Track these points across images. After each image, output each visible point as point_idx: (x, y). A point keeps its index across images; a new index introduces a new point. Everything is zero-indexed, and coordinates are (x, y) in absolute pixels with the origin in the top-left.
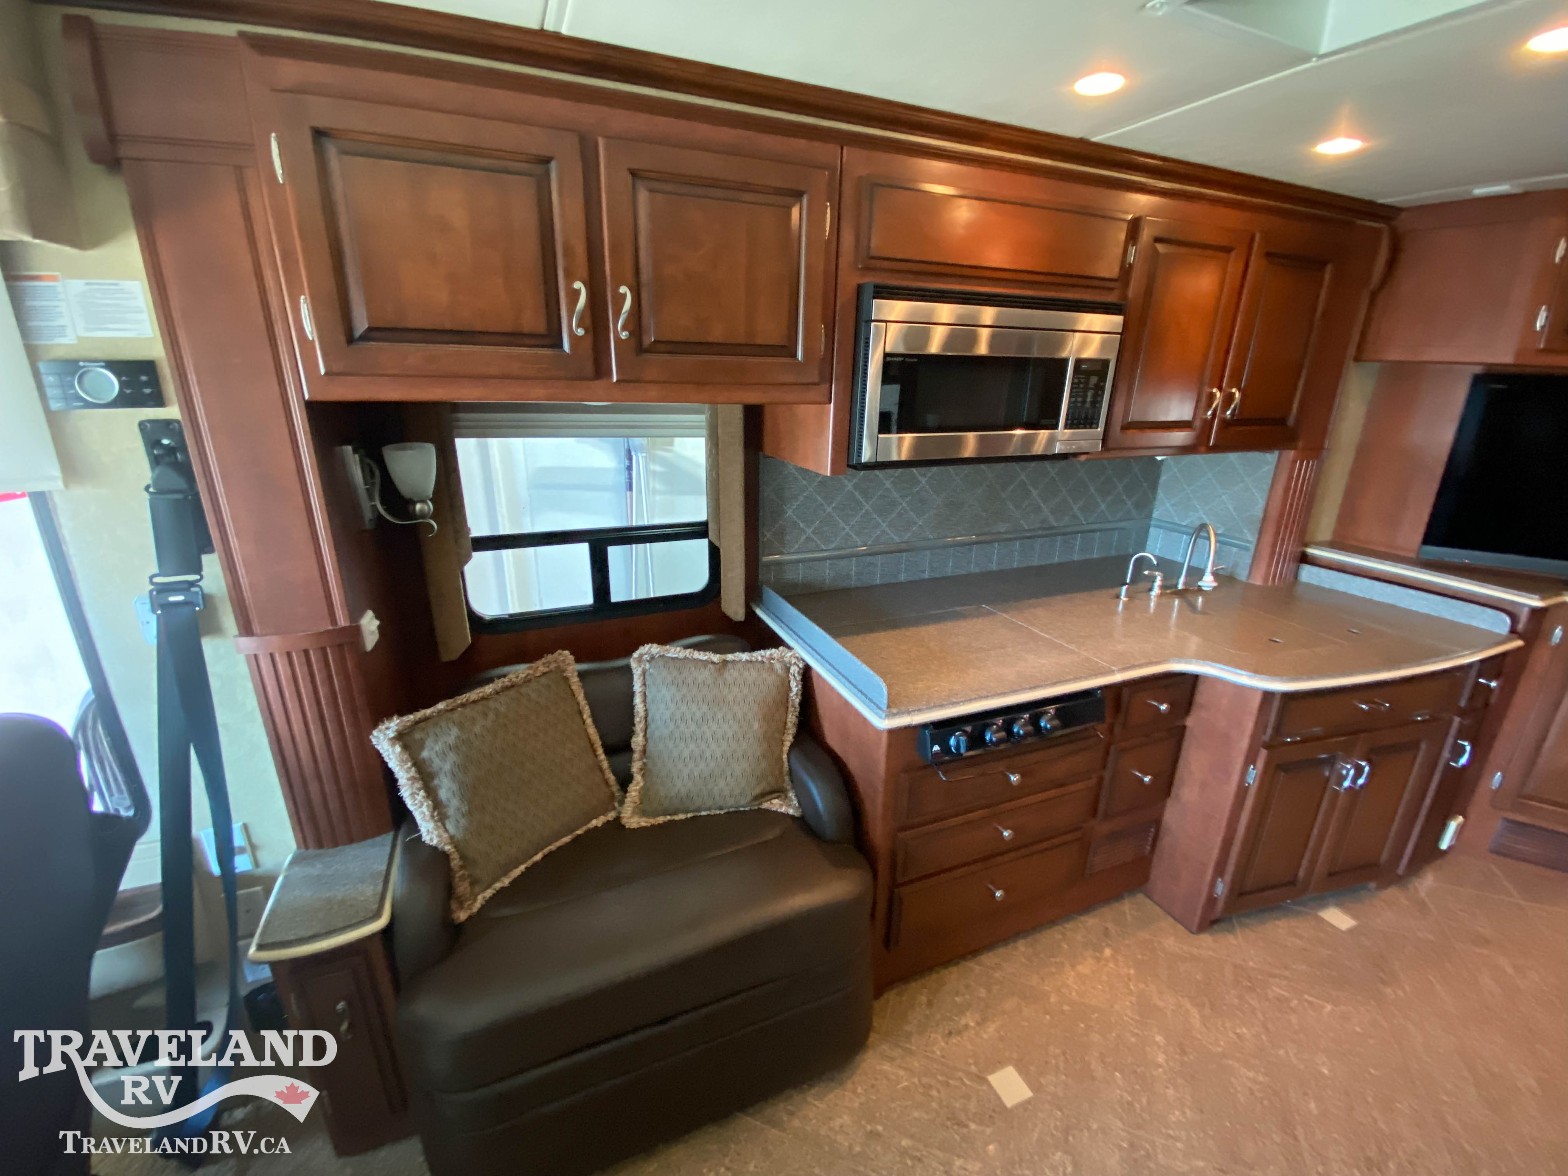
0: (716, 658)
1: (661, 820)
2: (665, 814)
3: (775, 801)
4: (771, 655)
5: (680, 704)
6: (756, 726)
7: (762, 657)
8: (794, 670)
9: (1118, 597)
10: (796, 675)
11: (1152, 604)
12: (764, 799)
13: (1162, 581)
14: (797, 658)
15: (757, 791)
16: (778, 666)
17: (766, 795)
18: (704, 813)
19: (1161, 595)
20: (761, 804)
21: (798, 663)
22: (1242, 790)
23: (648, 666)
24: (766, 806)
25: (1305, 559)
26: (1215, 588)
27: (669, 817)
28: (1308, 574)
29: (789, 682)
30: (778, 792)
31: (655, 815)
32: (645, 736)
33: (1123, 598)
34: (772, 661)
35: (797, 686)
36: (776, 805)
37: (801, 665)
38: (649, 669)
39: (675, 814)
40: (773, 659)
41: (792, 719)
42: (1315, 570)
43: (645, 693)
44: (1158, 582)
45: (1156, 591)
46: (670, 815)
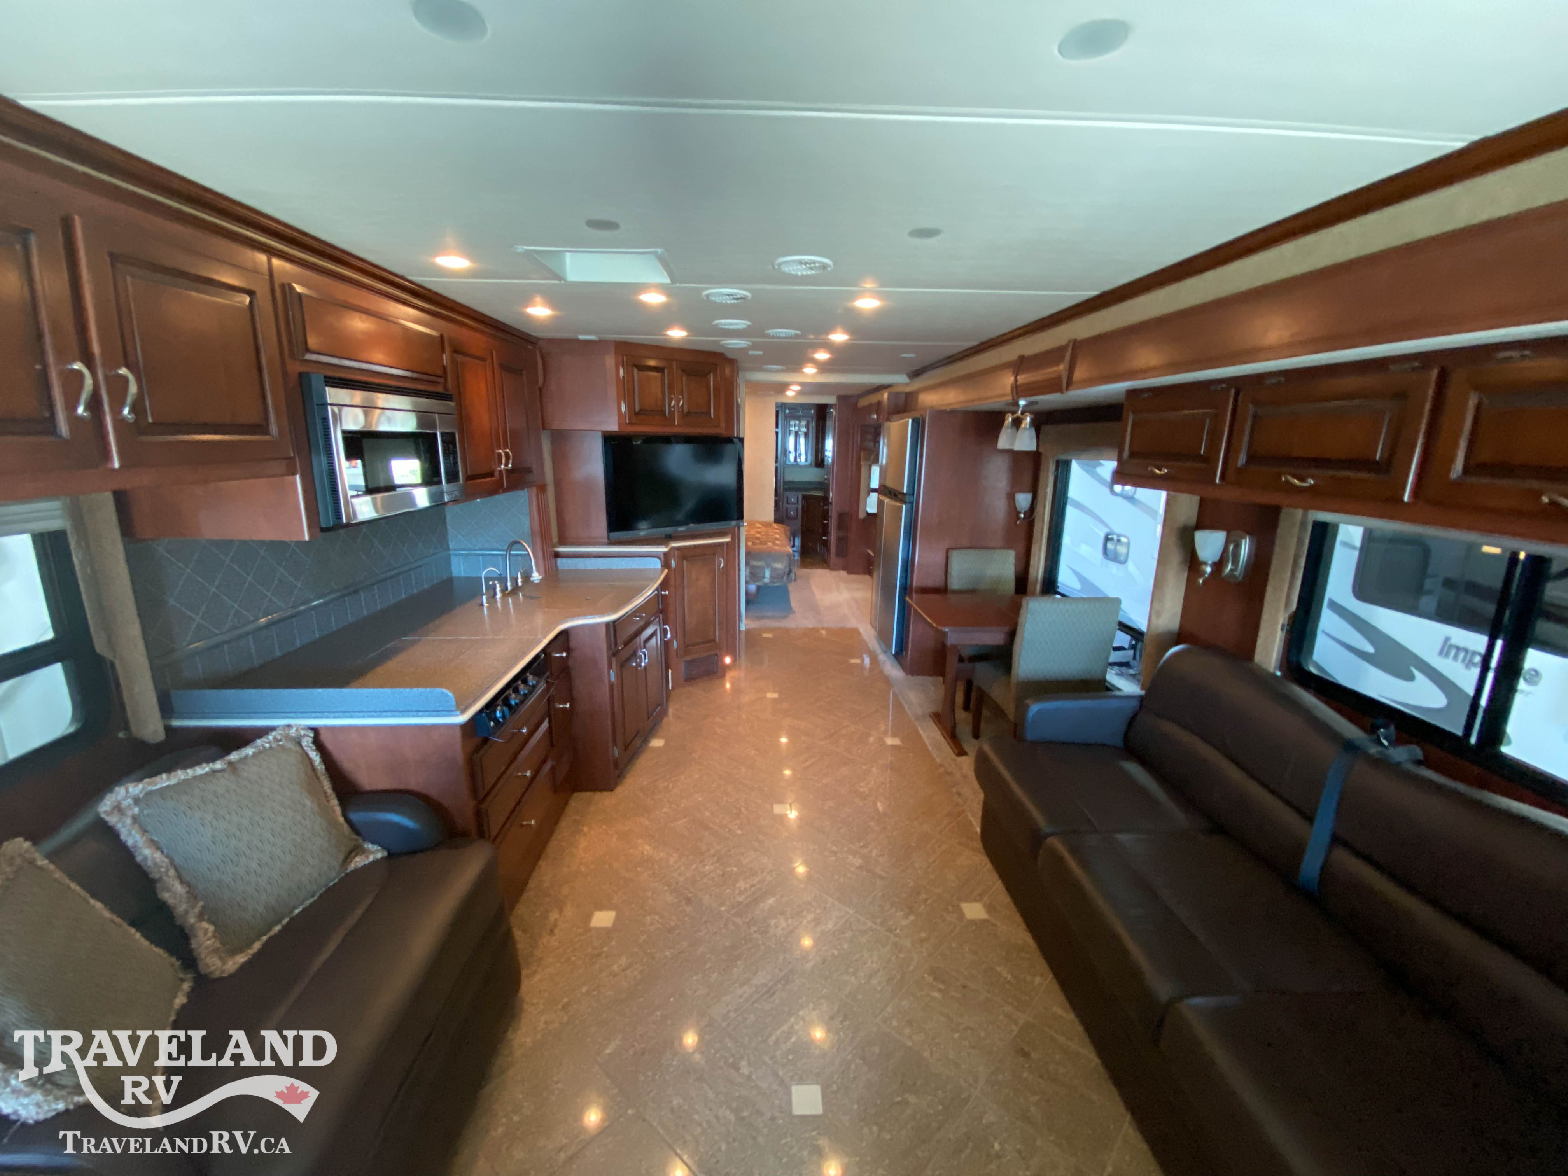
0: (218, 765)
1: (257, 946)
2: (258, 938)
3: (357, 859)
4: (275, 738)
5: (215, 823)
6: (308, 802)
7: (270, 742)
8: (307, 741)
9: (482, 605)
10: (311, 745)
11: (499, 605)
12: (347, 863)
13: (500, 586)
14: (303, 729)
15: (341, 857)
16: (289, 745)
17: (348, 858)
18: (297, 911)
19: (502, 598)
20: (346, 869)
21: (307, 733)
22: (611, 686)
23: (136, 810)
24: (352, 866)
25: (557, 555)
26: (541, 580)
27: (265, 938)
28: (562, 563)
29: (307, 755)
30: (355, 850)
31: (249, 946)
32: (182, 881)
33: (485, 605)
34: (281, 743)
35: (317, 755)
36: (359, 862)
37: (312, 735)
38: (141, 811)
39: (270, 929)
40: (280, 740)
41: (327, 785)
42: (564, 560)
43: (152, 841)
44: (498, 589)
45: (499, 595)
46: (265, 934)
